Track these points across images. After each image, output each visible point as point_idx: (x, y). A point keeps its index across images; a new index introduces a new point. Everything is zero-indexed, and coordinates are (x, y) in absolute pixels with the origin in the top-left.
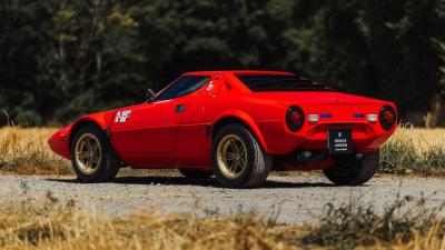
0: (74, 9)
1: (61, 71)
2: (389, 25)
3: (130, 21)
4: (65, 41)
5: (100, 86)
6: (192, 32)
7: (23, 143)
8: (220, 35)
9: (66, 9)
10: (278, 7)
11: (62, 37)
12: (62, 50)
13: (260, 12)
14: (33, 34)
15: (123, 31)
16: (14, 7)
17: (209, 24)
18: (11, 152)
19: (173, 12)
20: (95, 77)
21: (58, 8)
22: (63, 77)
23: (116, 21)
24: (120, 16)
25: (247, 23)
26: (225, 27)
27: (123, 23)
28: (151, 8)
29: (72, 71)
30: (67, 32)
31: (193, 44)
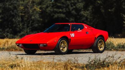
0: (24, 6)
1: (20, 23)
2: (110, 10)
3: (39, 9)
4: (21, 15)
5: (30, 27)
6: (56, 12)
7: (10, 43)
8: (64, 13)
9: (21, 6)
10: (79, 5)
11: (20, 14)
12: (20, 18)
13: (74, 7)
14: (12, 13)
15: (37, 12)
16: (7, 6)
17: (61, 10)
18: (6, 45)
19: (51, 7)
20: (29, 25)
21: (19, 6)
22: (21, 25)
23: (35, 9)
24: (36, 8)
25: (71, 10)
26: (65, 11)
27: (37, 10)
28: (44, 6)
29: (23, 23)
30: (21, 13)
31: (56, 16)
